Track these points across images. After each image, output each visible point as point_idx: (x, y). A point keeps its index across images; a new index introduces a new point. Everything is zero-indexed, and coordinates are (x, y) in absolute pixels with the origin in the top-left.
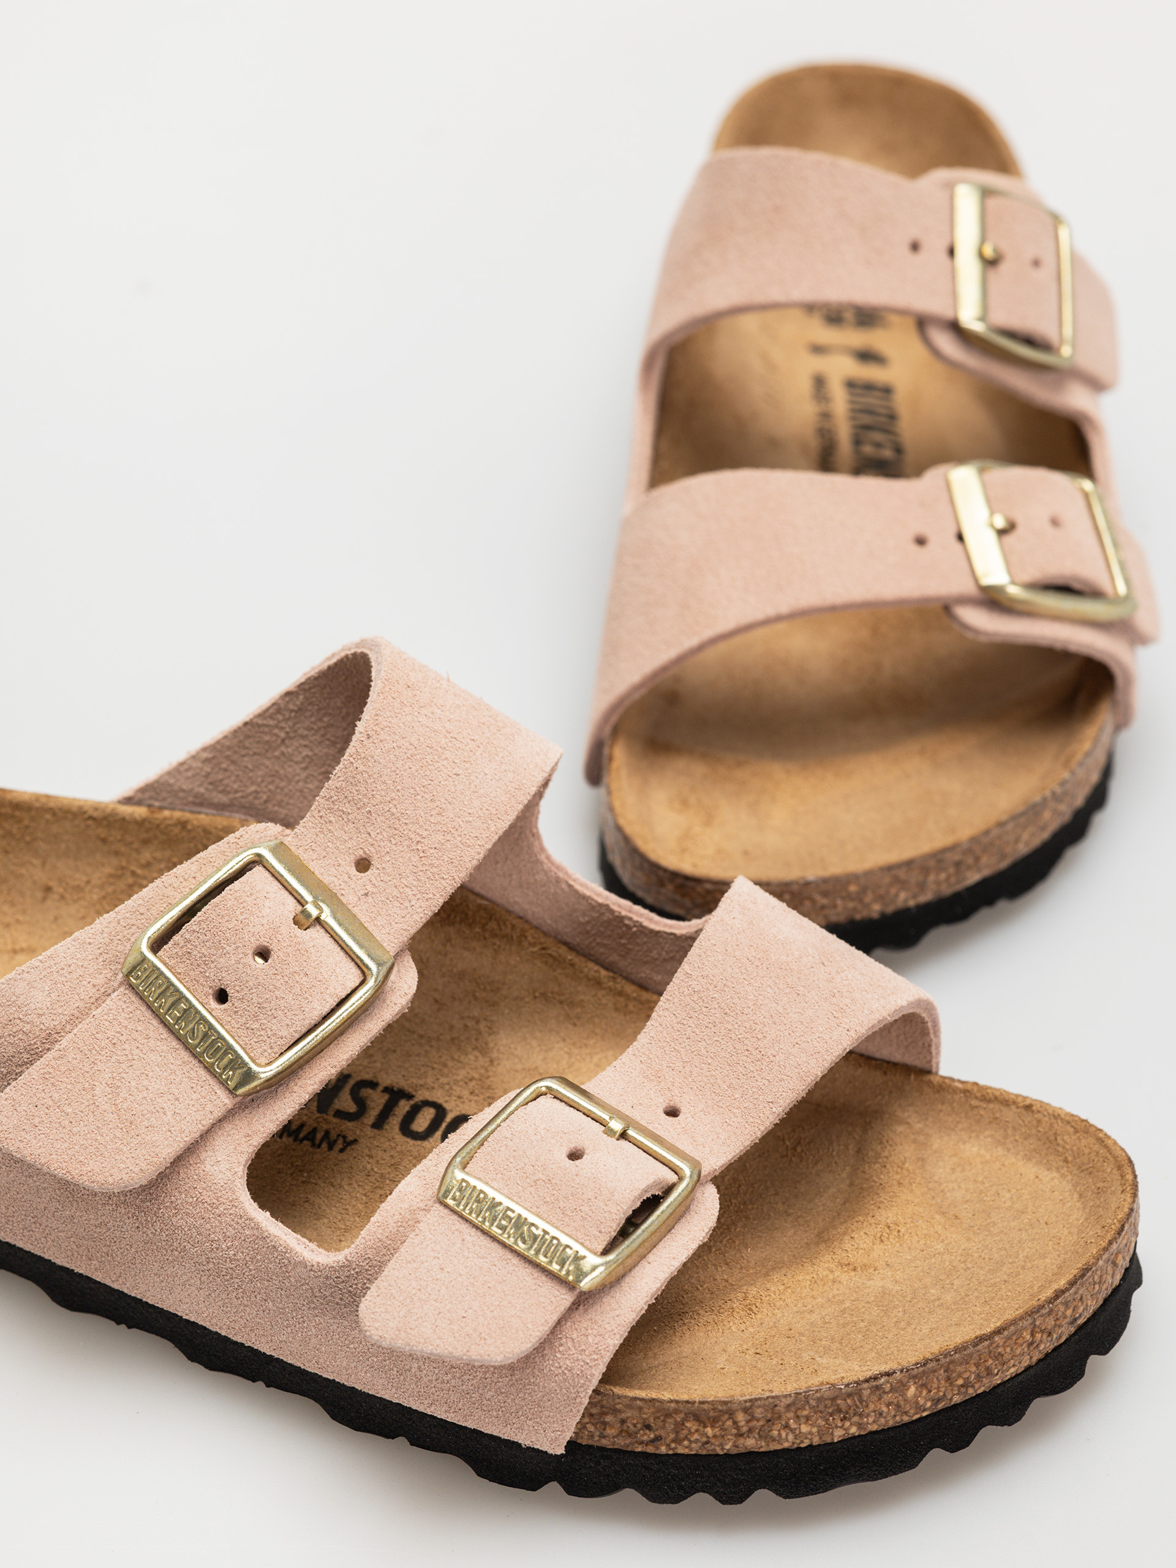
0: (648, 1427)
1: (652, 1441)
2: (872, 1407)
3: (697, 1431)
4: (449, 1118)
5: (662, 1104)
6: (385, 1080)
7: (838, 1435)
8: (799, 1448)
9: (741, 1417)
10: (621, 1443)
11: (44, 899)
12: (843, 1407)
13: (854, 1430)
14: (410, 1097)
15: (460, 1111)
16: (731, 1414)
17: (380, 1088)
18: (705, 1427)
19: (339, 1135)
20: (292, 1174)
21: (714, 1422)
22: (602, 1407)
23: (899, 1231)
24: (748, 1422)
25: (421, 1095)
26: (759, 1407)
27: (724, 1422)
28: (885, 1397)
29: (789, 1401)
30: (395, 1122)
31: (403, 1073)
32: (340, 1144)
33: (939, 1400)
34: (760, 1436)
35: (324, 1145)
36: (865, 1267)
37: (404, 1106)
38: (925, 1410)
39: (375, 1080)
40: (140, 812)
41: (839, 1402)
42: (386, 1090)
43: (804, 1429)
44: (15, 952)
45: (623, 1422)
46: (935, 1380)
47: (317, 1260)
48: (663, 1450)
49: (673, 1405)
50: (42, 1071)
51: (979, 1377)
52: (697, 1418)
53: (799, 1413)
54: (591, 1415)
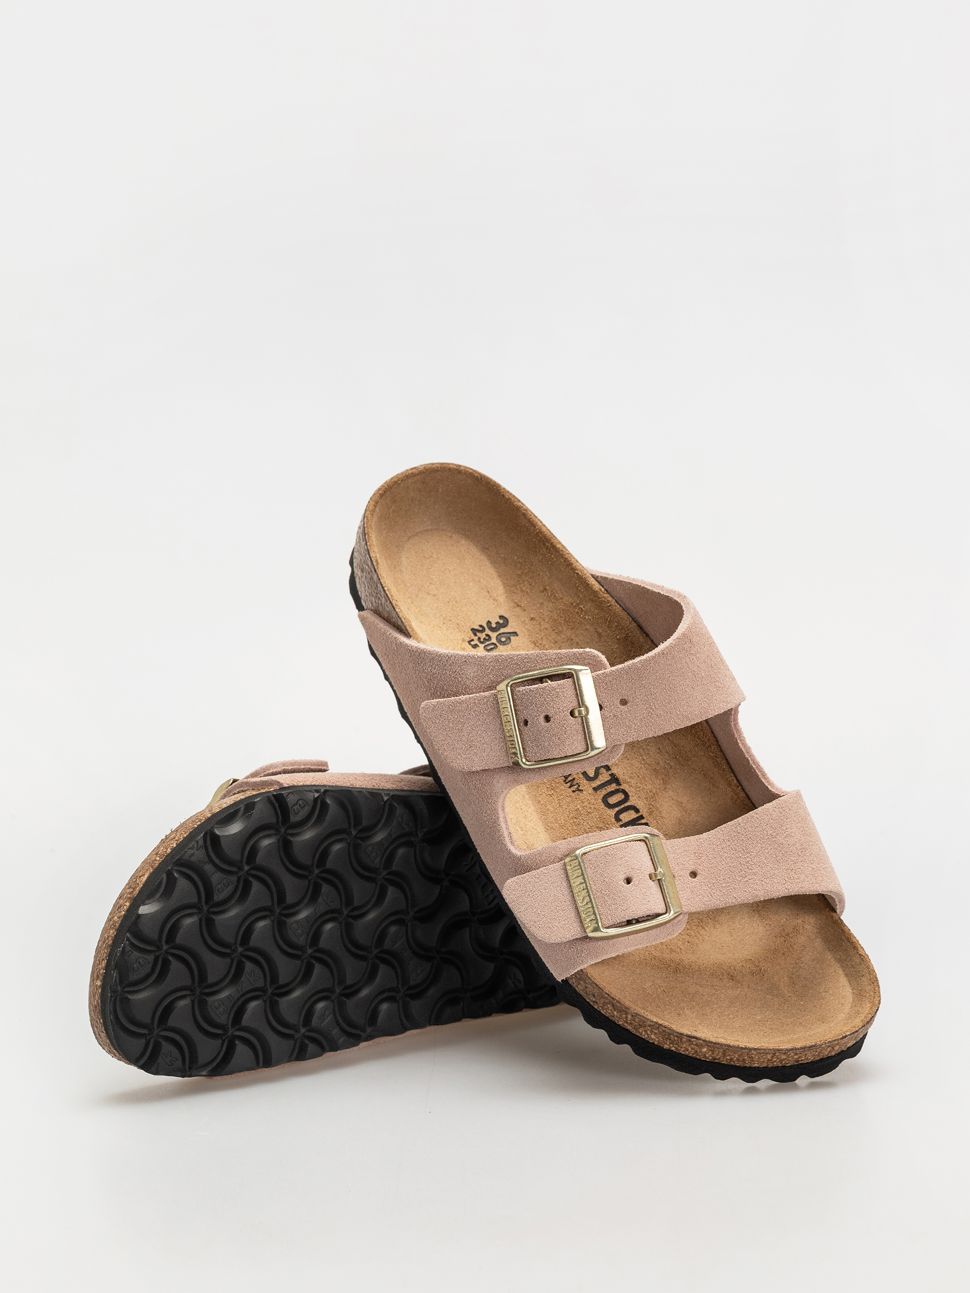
0: (594, 996)
1: (594, 1002)
2: (684, 1045)
3: (611, 1010)
4: (628, 804)
5: (692, 868)
6: (614, 771)
7: (666, 1047)
8: (648, 1041)
9: (629, 1017)
10: (582, 993)
11: (542, 592)
12: (673, 1039)
13: (673, 1049)
14: (619, 784)
15: (635, 804)
16: (627, 1013)
17: (610, 772)
18: (615, 1011)
19: (577, 784)
20: (548, 788)
21: (620, 1011)
22: (581, 977)
23: (764, 975)
24: (631, 1020)
25: (624, 786)
26: (638, 1018)
27: (623, 1014)
28: (692, 1045)
29: (651, 1024)
30: (604, 792)
31: (625, 771)
32: (574, 788)
33: (715, 1059)
34: (634, 1028)
35: (569, 784)
36: (738, 982)
37: (613, 787)
38: (708, 1059)
39: (611, 767)
40: (596, 586)
41: (671, 1036)
42: (612, 775)
43: (653, 1036)
44: (518, 606)
45: (586, 987)
46: (717, 1051)
47: (511, 848)
48: (596, 1007)
49: (606, 995)
50: (450, 703)
51: (738, 1060)
52: (613, 1005)
53: (653, 1030)
54: (576, 976)
